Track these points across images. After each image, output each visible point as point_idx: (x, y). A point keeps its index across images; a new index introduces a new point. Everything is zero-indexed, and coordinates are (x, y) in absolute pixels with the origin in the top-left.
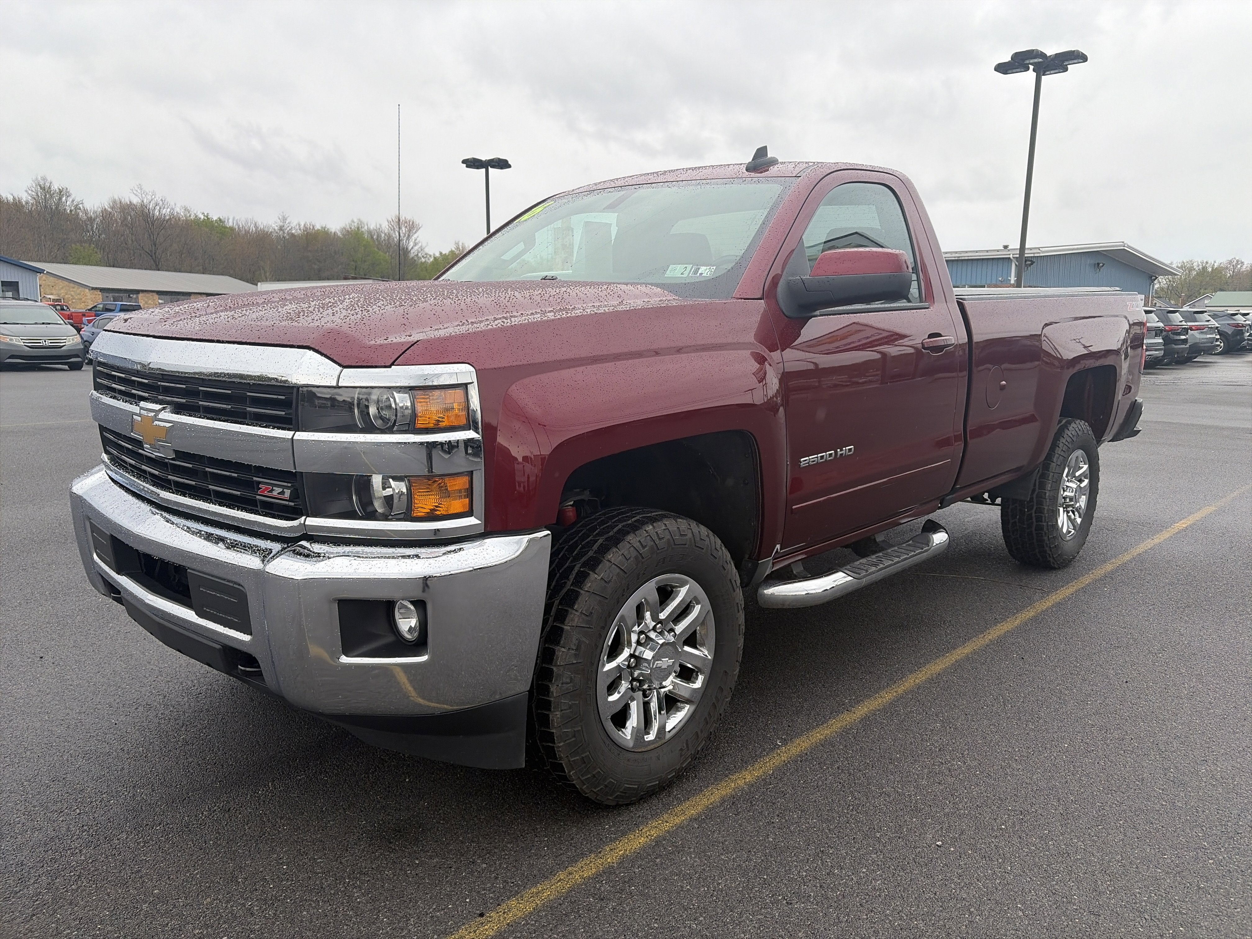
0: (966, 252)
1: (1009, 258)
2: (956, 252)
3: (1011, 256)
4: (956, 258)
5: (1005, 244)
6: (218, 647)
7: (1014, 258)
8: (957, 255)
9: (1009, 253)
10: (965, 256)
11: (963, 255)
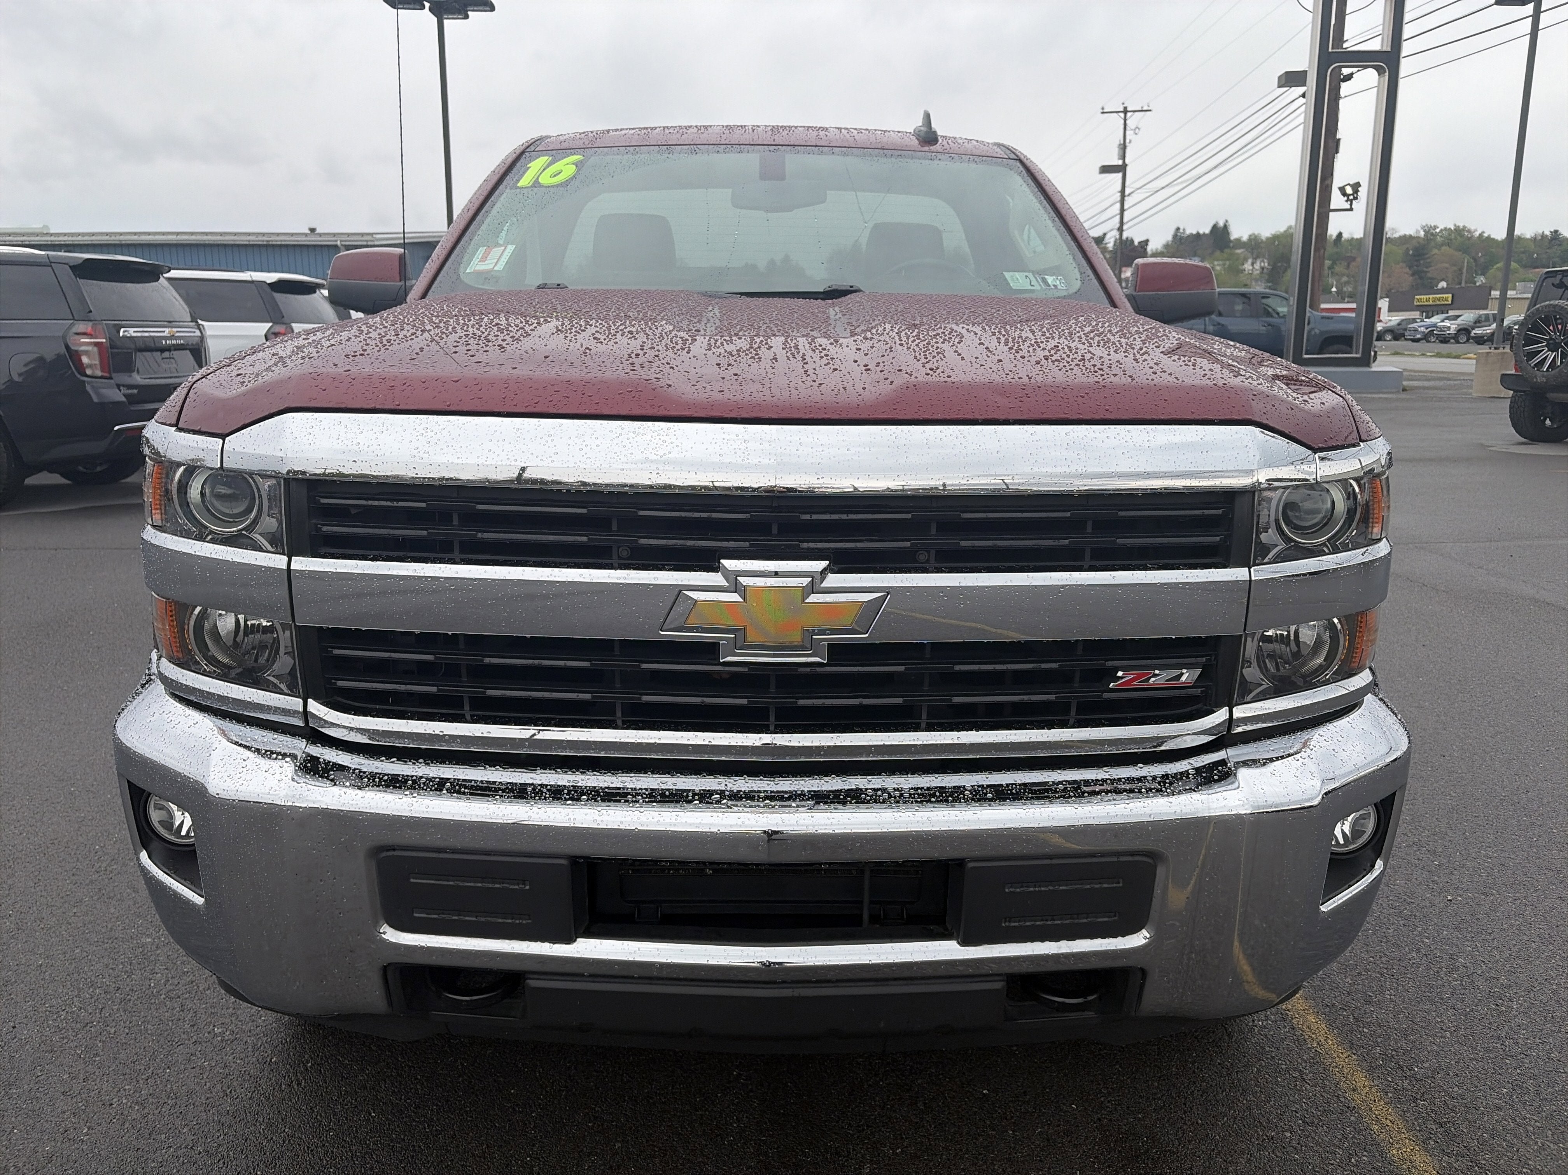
0: (278, 234)
1: (336, 246)
2: (264, 234)
3: (339, 243)
4: (265, 243)
5: (312, 226)
6: (999, 985)
7: (342, 245)
8: (265, 238)
9: (335, 238)
10: (277, 240)
11: (273, 238)
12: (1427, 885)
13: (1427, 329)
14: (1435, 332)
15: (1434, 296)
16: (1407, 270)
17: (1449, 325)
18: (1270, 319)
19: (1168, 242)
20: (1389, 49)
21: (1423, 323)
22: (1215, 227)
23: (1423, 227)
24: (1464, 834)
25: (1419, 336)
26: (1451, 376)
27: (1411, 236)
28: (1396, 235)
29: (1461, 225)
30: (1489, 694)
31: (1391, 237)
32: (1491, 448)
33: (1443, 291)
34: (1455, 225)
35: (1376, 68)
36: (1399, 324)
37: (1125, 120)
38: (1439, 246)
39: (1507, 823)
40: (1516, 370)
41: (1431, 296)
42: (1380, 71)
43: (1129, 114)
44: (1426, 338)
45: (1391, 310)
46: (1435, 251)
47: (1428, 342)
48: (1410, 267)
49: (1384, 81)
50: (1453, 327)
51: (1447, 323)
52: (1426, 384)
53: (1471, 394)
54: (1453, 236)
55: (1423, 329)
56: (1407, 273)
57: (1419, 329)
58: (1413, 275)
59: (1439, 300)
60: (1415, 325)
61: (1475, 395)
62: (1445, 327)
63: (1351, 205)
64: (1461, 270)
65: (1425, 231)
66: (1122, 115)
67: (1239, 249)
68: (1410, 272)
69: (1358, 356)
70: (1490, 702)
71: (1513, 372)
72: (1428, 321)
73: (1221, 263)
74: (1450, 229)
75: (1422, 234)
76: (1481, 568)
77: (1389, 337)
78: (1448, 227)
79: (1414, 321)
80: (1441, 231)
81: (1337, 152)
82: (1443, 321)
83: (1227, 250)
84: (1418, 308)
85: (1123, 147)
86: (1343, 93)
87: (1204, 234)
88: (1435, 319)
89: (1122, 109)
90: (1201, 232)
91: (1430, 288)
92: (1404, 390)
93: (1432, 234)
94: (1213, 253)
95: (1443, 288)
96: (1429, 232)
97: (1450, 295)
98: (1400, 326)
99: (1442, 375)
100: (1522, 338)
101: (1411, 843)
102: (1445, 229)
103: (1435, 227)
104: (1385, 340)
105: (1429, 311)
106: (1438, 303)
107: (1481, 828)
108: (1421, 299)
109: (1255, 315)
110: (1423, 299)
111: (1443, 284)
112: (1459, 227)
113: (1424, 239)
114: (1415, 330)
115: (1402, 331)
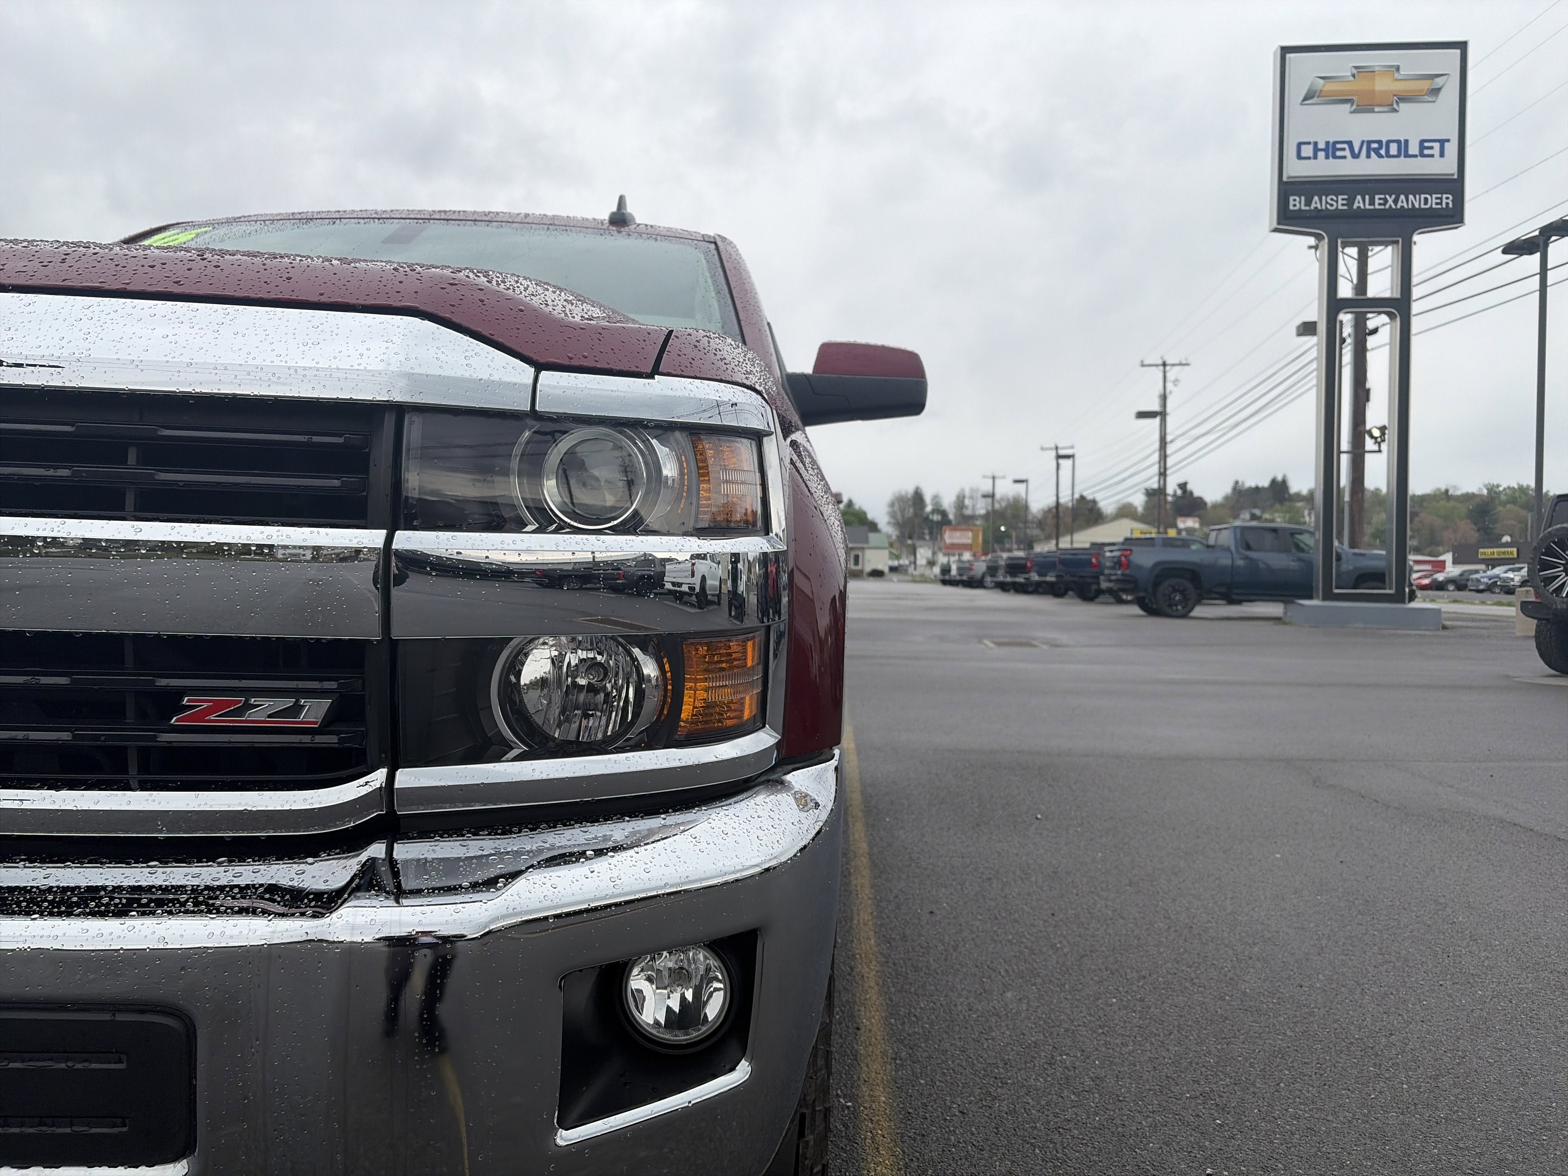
12: (1190, 1152)
13: (1490, 579)
14: (1499, 583)
15: (1499, 550)
16: (1473, 526)
17: (1512, 576)
18: (1301, 555)
19: (1227, 494)
20: (1399, 296)
21: (1484, 575)
22: (1274, 482)
23: (1485, 486)
24: (1278, 1085)
25: (1482, 587)
26: (1499, 619)
27: (1473, 494)
28: (1459, 493)
29: (1525, 485)
30: (1396, 917)
31: (1453, 494)
32: (1517, 680)
33: (1507, 545)
34: (1518, 484)
35: (1389, 314)
36: (1461, 575)
37: (1165, 372)
38: (1504, 504)
39: (1344, 1073)
40: (1536, 598)
41: (1496, 550)
42: (1390, 315)
43: (1168, 368)
44: (1490, 588)
45: (1455, 562)
46: (1500, 508)
47: (1493, 593)
48: (1475, 524)
49: (1396, 327)
50: (1517, 579)
51: (1511, 575)
52: (1470, 624)
53: (1514, 633)
54: (1517, 494)
55: (1486, 580)
56: (1473, 529)
57: (1482, 580)
58: (1479, 530)
59: (1504, 553)
60: (1477, 576)
61: (1518, 634)
62: (1508, 578)
63: (1380, 446)
64: (1526, 526)
65: (1488, 489)
66: (1161, 368)
67: (1300, 501)
68: (1476, 528)
69: (1392, 592)
70: (1394, 926)
71: (1533, 599)
72: (1489, 573)
73: (1281, 515)
74: (1513, 488)
75: (1485, 492)
76: (1452, 786)
77: (1451, 587)
78: (1511, 486)
79: (1477, 572)
80: (1505, 489)
81: (1368, 400)
82: (1506, 572)
83: (1287, 504)
84: (1482, 561)
85: (1164, 398)
86: (1369, 345)
87: (1263, 488)
88: (1498, 571)
89: (1160, 362)
90: (1260, 485)
91: (1494, 541)
92: (1444, 628)
93: (1495, 492)
94: (1272, 506)
95: (1507, 543)
96: (1492, 490)
97: (1515, 550)
98: (1463, 577)
99: (1487, 618)
100: (1537, 562)
101: (1198, 1094)
102: (1509, 488)
103: (1498, 486)
104: (1448, 590)
105: (1493, 563)
106: (1503, 556)
107: (1306, 1078)
108: (1485, 553)
109: (1285, 550)
110: (1487, 552)
111: (1507, 539)
112: (1522, 486)
113: (1487, 497)
114: (1478, 581)
115: (1464, 582)
